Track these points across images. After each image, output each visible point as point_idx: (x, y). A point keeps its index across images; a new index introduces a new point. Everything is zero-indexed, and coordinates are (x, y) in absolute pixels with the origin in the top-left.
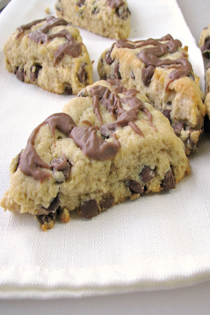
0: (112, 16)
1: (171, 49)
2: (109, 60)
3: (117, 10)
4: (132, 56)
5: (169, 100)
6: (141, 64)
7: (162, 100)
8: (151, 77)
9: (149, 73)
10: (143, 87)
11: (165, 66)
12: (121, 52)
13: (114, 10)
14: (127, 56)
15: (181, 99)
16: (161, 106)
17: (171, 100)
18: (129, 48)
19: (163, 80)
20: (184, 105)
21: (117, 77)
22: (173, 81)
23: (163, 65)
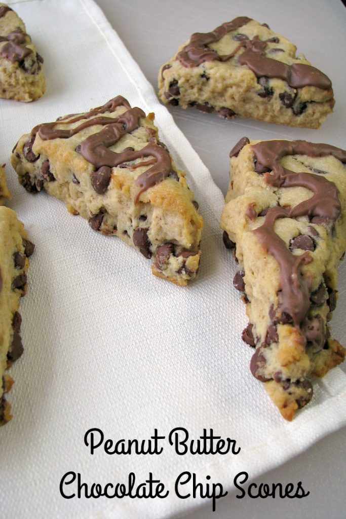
0: (15, 72)
1: (129, 125)
2: (30, 157)
3: (21, 64)
4: (70, 153)
5: (142, 213)
6: (88, 165)
7: (131, 215)
8: (108, 184)
9: (103, 179)
10: (95, 196)
11: (128, 163)
12: (50, 148)
13: (17, 64)
14: (61, 155)
15: (164, 216)
16: (130, 222)
17: (146, 214)
18: (61, 137)
19: (129, 190)
20: (170, 223)
21: (48, 179)
22: (145, 190)
23: (124, 163)
